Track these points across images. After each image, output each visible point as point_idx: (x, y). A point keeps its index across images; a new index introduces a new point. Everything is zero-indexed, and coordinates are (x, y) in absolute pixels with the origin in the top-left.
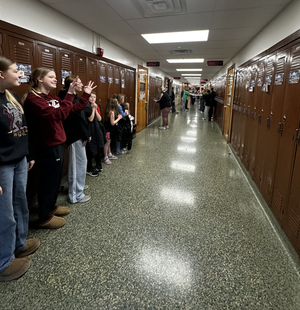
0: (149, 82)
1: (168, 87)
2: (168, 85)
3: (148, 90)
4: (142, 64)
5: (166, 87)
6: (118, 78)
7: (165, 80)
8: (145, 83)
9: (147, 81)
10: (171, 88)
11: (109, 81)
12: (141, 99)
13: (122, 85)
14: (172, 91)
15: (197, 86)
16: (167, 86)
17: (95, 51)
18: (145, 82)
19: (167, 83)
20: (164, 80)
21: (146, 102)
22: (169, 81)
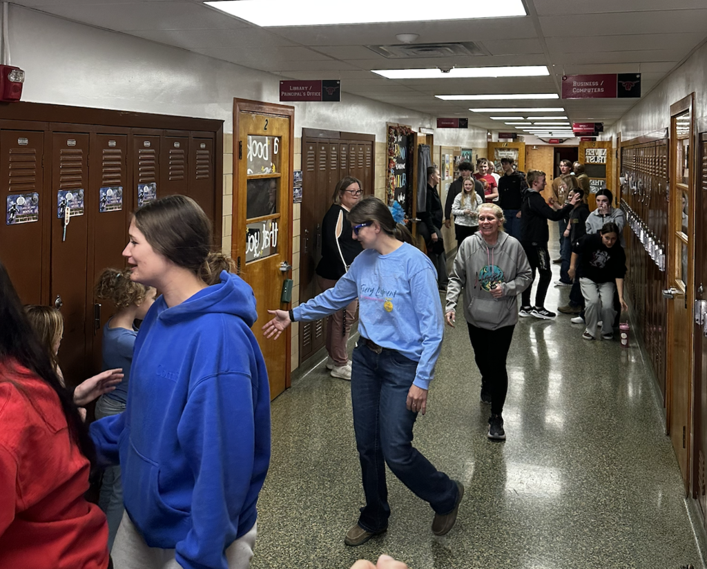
0: (297, 166)
1: (408, 170)
2: (409, 160)
3: (297, 208)
4: (259, 89)
5: (397, 172)
7: (390, 140)
8: (275, 174)
9: (285, 166)
10: (423, 174)
11: (63, 207)
12: (256, 255)
14: (429, 187)
15: (561, 141)
16: (402, 166)
18: (278, 169)
19: (401, 152)
20: (385, 141)
21: (283, 267)
22: (410, 138)
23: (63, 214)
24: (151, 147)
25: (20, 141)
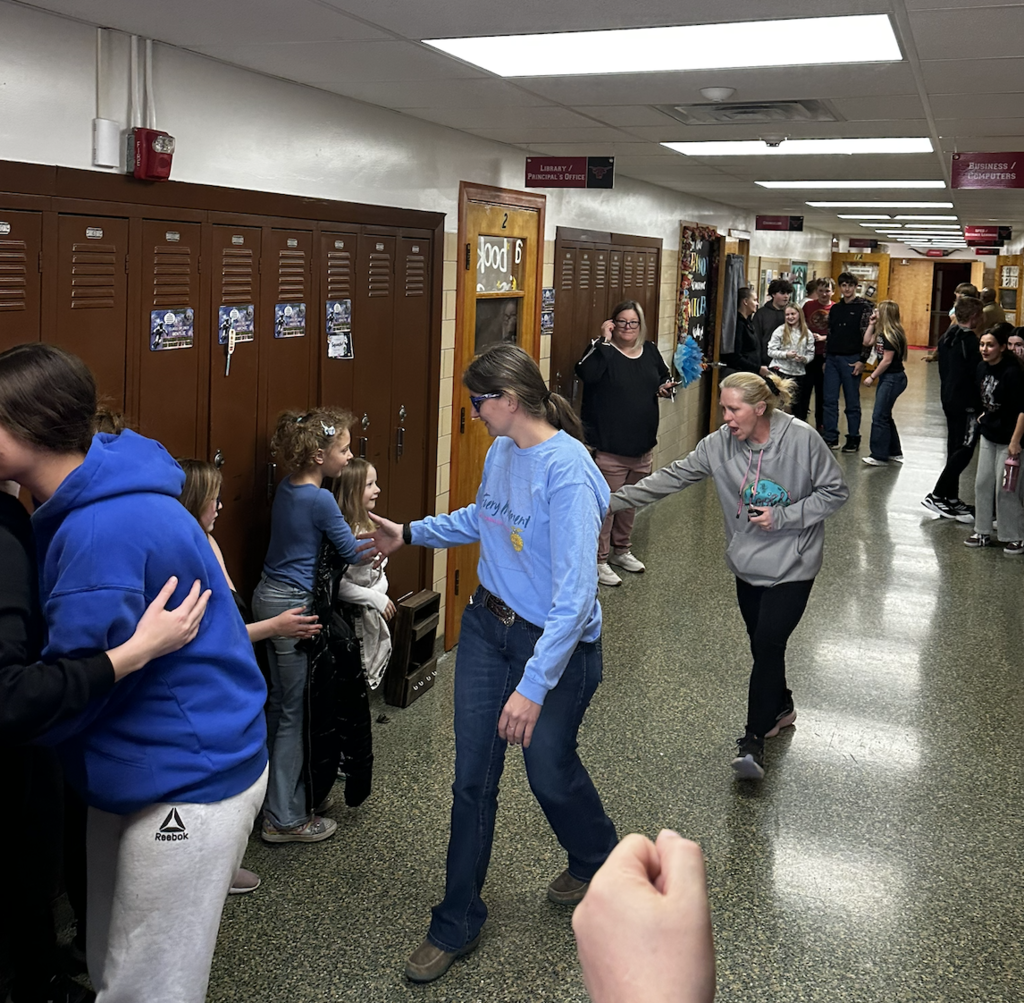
0: (547, 282)
1: (710, 293)
2: (711, 277)
3: (545, 341)
4: (496, 169)
5: (694, 294)
6: (293, 302)
7: (685, 246)
8: (516, 292)
9: (530, 281)
10: (732, 298)
11: (226, 329)
13: (333, 340)
15: (946, 253)
16: (702, 286)
17: (109, 157)
18: (520, 286)
19: (699, 265)
20: (677, 249)
22: (714, 245)
23: (226, 338)
24: (344, 250)
25: (169, 236)
